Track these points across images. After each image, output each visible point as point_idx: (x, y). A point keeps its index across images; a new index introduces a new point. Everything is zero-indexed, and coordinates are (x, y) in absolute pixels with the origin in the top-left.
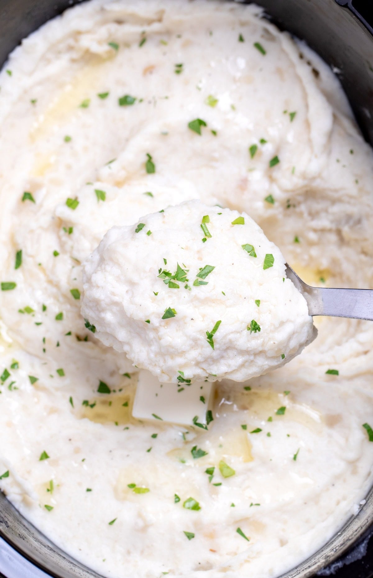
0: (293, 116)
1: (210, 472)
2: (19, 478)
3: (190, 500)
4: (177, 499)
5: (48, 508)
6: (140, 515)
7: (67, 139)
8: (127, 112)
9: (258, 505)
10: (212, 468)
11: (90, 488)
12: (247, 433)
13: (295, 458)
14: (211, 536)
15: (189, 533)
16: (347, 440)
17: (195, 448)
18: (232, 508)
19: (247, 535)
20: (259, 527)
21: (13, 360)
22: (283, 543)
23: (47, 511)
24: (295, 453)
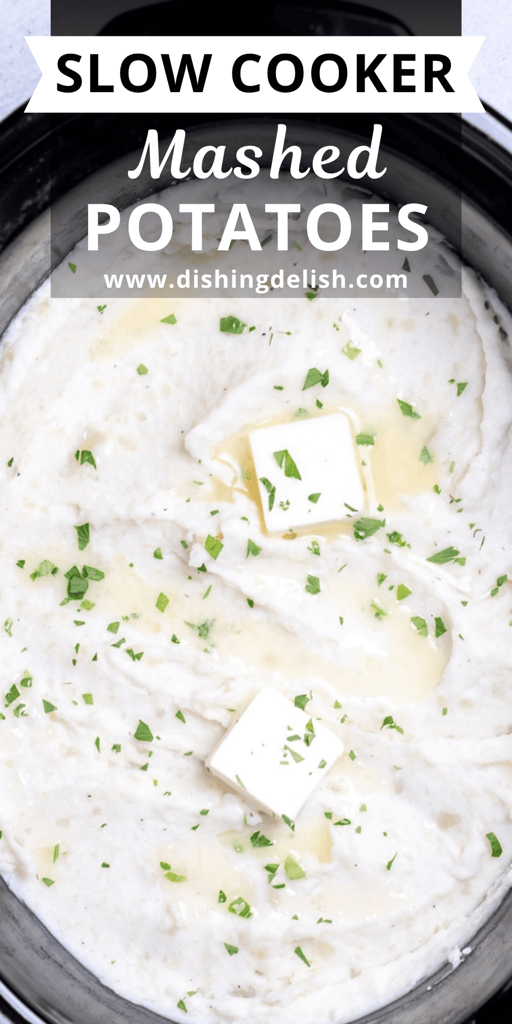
0: (461, 387)
1: (271, 869)
2: (15, 845)
3: (240, 900)
4: (223, 897)
5: (48, 882)
6: (169, 911)
7: (142, 370)
8: (229, 341)
9: (330, 922)
10: (275, 865)
11: (107, 863)
12: (330, 823)
13: (389, 866)
14: (260, 954)
15: (231, 946)
16: (462, 850)
17: (256, 835)
18: (294, 921)
19: (308, 958)
20: (325, 949)
21: (26, 672)
22: (354, 974)
23: (45, 885)
24: (390, 859)
